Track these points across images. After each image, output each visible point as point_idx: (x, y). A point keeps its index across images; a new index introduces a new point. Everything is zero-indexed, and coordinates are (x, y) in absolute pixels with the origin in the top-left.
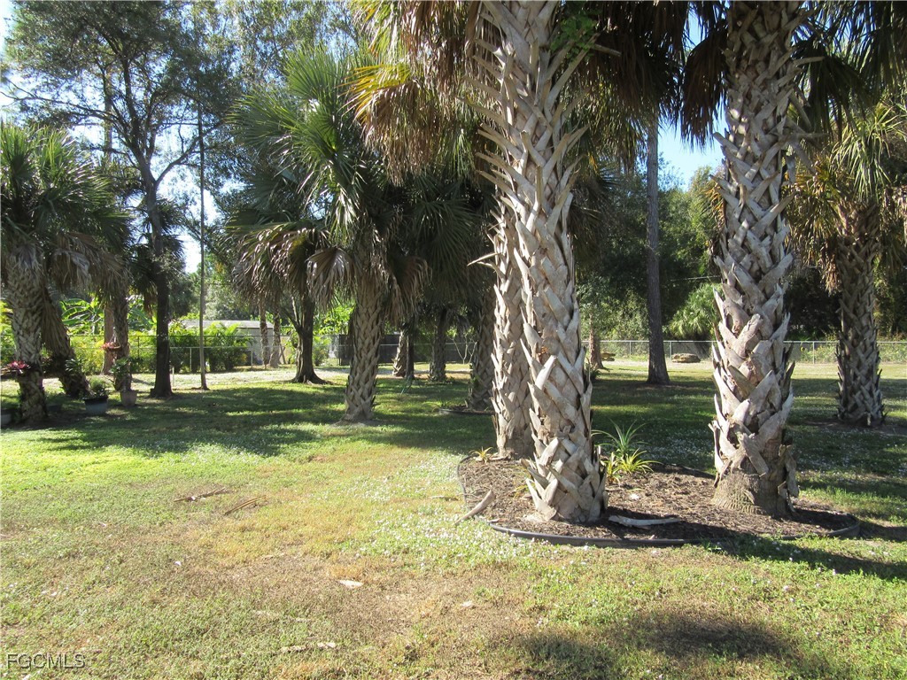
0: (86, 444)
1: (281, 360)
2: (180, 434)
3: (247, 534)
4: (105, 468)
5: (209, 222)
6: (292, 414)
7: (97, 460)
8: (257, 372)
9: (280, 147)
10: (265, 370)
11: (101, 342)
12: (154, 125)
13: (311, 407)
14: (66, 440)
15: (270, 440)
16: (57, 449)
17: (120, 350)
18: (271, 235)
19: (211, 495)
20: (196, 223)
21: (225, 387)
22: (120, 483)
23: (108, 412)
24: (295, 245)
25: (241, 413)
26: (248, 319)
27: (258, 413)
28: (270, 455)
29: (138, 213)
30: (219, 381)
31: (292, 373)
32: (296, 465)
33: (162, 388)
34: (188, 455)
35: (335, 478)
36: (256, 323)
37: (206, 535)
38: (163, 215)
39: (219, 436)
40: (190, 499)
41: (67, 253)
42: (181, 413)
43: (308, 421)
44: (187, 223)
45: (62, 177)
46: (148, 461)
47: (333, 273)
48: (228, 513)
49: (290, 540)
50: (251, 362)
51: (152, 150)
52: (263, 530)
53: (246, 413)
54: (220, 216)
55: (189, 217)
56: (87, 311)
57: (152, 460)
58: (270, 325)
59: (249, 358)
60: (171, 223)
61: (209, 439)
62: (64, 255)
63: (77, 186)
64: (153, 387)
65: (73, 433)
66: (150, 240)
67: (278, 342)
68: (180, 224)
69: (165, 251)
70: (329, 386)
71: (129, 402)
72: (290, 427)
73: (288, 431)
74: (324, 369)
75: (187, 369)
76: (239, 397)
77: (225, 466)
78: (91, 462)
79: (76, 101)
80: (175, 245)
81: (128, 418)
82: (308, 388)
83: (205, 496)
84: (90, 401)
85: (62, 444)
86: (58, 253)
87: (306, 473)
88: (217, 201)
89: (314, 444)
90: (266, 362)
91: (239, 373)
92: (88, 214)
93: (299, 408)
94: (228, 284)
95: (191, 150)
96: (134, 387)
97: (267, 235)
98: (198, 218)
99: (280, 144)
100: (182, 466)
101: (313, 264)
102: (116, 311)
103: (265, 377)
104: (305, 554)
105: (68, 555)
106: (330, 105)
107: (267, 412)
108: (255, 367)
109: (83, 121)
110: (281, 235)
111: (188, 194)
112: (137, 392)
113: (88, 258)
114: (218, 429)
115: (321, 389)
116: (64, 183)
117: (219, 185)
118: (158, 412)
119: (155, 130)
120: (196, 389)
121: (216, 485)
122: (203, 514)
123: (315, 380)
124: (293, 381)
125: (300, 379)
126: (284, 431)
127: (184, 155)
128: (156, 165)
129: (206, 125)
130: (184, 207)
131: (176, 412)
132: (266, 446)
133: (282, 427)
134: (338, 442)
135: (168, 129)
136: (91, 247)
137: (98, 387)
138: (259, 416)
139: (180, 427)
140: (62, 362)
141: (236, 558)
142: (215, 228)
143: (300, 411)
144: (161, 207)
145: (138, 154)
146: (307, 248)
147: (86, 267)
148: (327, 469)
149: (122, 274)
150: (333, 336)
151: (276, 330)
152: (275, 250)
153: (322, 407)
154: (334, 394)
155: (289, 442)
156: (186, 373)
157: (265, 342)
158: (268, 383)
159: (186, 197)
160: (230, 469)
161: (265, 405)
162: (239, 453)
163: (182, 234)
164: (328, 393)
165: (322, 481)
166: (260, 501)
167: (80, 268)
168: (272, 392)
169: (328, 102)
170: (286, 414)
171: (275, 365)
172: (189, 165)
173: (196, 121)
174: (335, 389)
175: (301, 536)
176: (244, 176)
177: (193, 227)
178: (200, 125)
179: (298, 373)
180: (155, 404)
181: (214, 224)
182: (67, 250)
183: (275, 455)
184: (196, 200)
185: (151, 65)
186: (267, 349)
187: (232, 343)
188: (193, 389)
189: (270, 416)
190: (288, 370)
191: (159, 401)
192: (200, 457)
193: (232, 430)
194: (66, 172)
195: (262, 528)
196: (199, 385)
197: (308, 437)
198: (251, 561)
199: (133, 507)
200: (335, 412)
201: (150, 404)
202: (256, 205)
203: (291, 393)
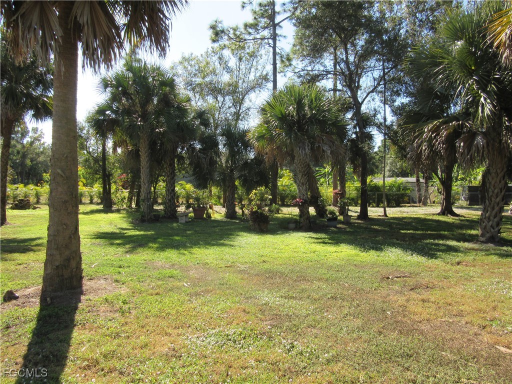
0: (330, 241)
1: (428, 201)
2: (377, 240)
3: (426, 304)
4: (342, 255)
5: (388, 123)
6: (441, 234)
7: (337, 251)
8: (414, 208)
9: (438, 73)
10: (419, 207)
11: (331, 190)
12: (359, 74)
13: (453, 231)
14: (321, 239)
15: (431, 249)
16: (318, 243)
17: (342, 194)
18: (432, 128)
19: (399, 277)
20: (381, 124)
21: (397, 216)
22: (350, 264)
23: (338, 226)
24: (448, 132)
25: (409, 232)
26: (408, 176)
27: (419, 232)
28: (432, 258)
29: (350, 121)
30: (394, 212)
31: (438, 209)
32: (449, 266)
33: (364, 215)
34: (383, 254)
35: (478, 277)
36: (413, 179)
37: (401, 300)
38: (364, 121)
39: (399, 244)
40: (388, 278)
41: (320, 145)
42: (375, 229)
43: (453, 239)
44: (376, 125)
45: (318, 107)
46: (363, 254)
47: (474, 149)
48: (412, 289)
49: (455, 313)
50: (411, 201)
51: (359, 87)
52: (436, 303)
53: (411, 231)
54: (394, 119)
55: (377, 121)
56: (324, 174)
57: (364, 254)
58: (422, 180)
59: (409, 199)
60: (368, 125)
61: (393, 245)
62: (319, 146)
63: (325, 111)
64: (359, 214)
65: (323, 236)
66: (357, 135)
67: (427, 190)
68: (372, 125)
69: (366, 141)
70: (463, 218)
71: (347, 221)
72: (441, 242)
73: (441, 245)
74: (458, 208)
75: (374, 204)
76: (406, 222)
77: (405, 262)
78: (334, 251)
79: (322, 68)
80: (370, 137)
81: (348, 230)
82: (449, 219)
83: (397, 277)
84: (329, 220)
85: (320, 241)
86: (317, 145)
87: (457, 272)
88: (393, 111)
89: (460, 254)
90: (420, 202)
91: (403, 208)
92: (330, 124)
93: (445, 231)
94: (399, 157)
95: (379, 84)
96: (350, 213)
97: (430, 128)
98: (382, 121)
99: (437, 72)
100: (380, 259)
101: (460, 144)
102: (340, 174)
103: (420, 211)
104: (467, 323)
105: (332, 297)
106: (470, 42)
107: (424, 232)
108: (413, 205)
109: (325, 78)
110: (438, 127)
111: (377, 108)
112: (351, 216)
113: (330, 147)
114: (398, 240)
115: (458, 220)
116: (320, 110)
117: (394, 101)
118: (362, 228)
119: (360, 76)
120: (381, 216)
121: (402, 272)
122: (396, 287)
123: (454, 214)
124: (439, 214)
125: (443, 213)
126: (438, 245)
127: (376, 87)
128: (361, 95)
129: (388, 68)
130: (375, 115)
131: (371, 228)
132: (429, 252)
133: (436, 241)
134: (476, 255)
135: (367, 74)
136: (331, 141)
137: (332, 213)
138: (420, 234)
139: (376, 237)
140: (315, 199)
141: (422, 316)
142: (392, 125)
143: (446, 233)
144: (362, 117)
145: (352, 90)
146: (456, 134)
147: (329, 151)
148: (471, 271)
149: (346, 154)
150: (464, 187)
151: (426, 183)
152: (435, 137)
153: (460, 231)
154: (467, 223)
155: (442, 251)
156: (373, 207)
157: (419, 190)
158: (423, 214)
159: (375, 110)
160: (408, 264)
161: (423, 227)
162: (412, 255)
163: (374, 131)
164: (463, 223)
165: (469, 279)
166: (430, 285)
167: (326, 152)
168: (425, 220)
169: (469, 40)
170: (436, 234)
171: (425, 204)
172: (377, 92)
173: (381, 68)
174: (468, 221)
175: (462, 311)
176: (409, 94)
177: (379, 126)
178: (384, 69)
179: (442, 210)
180: (360, 223)
181: (391, 123)
182: (320, 143)
183: (435, 259)
184: (381, 111)
185: (358, 41)
186: (420, 195)
187: (400, 191)
188: (379, 216)
189: (427, 234)
190: (434, 207)
191: (362, 222)
192: (390, 254)
193: (406, 241)
194: (320, 104)
195: (435, 302)
196: (382, 214)
197: (455, 250)
198: (432, 321)
199: (359, 278)
200: (471, 235)
201: (358, 223)
202: (419, 111)
203: (438, 221)
